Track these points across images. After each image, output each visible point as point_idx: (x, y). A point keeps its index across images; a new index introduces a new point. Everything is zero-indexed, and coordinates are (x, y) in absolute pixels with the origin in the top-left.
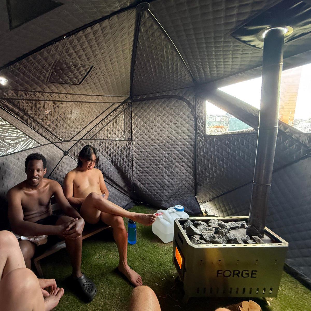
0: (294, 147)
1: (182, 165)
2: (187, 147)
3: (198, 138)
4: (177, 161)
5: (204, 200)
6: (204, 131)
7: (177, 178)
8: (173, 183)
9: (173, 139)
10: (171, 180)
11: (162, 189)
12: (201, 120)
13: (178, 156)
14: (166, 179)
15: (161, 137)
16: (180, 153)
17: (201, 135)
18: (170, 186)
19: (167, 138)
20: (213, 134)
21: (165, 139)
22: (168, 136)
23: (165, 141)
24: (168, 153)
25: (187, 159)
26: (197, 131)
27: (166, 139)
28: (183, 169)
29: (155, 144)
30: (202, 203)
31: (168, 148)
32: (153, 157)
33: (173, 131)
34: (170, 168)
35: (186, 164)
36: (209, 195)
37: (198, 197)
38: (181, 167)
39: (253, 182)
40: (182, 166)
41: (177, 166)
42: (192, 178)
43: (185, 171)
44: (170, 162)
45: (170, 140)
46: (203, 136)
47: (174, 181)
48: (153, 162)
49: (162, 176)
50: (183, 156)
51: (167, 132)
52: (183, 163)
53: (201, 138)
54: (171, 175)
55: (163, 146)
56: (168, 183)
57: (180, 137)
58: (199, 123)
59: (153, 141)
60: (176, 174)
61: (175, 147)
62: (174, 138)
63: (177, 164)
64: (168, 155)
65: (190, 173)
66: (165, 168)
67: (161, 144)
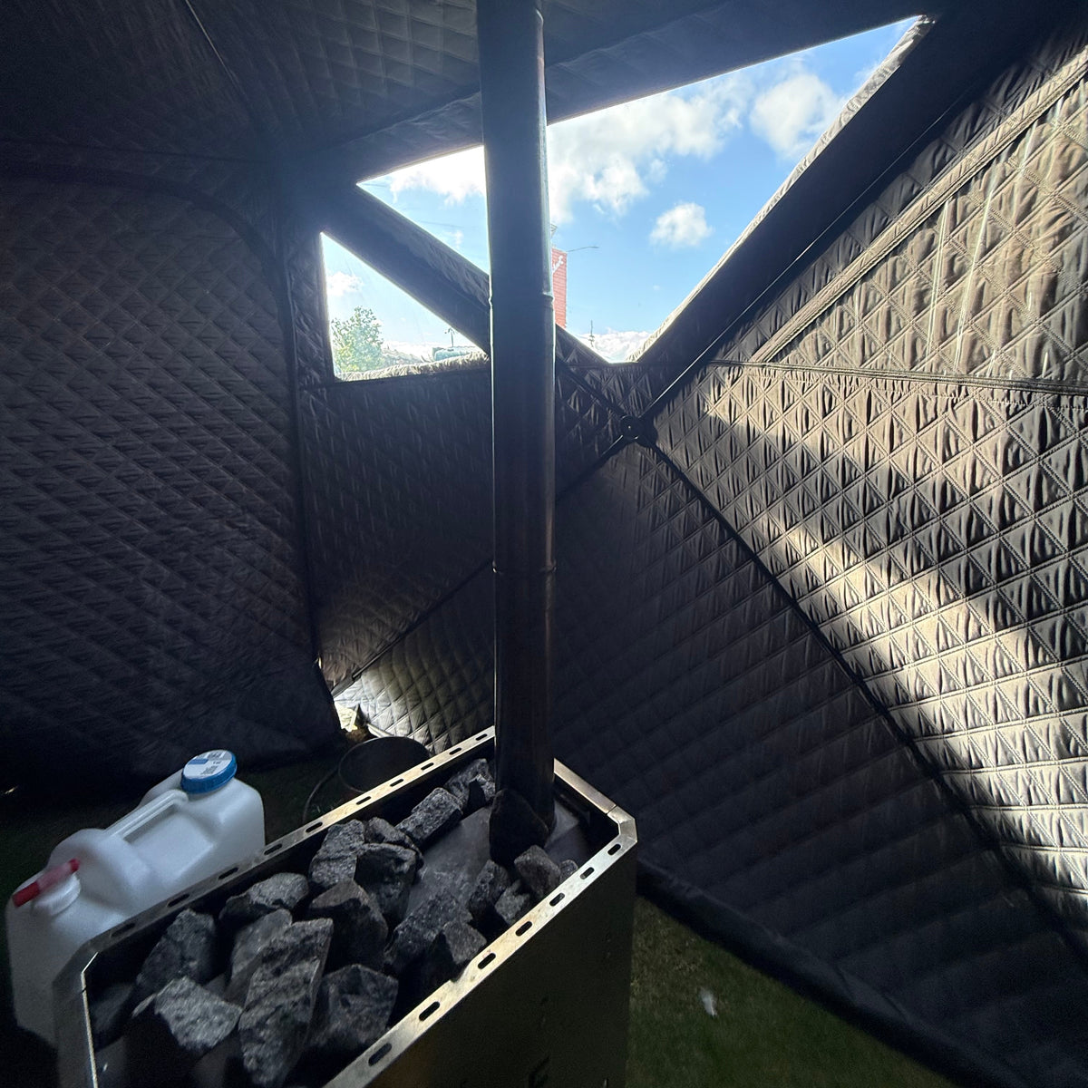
0: (592, 415)
1: (241, 525)
2: (259, 439)
3: (301, 396)
4: (213, 511)
5: (354, 664)
6: (323, 365)
7: (218, 596)
8: (200, 625)
9: (187, 399)
10: (185, 613)
11: (133, 672)
12: (307, 315)
13: (217, 486)
14: (156, 615)
15: (116, 388)
16: (225, 468)
17: (315, 379)
18: (185, 643)
19: (148, 392)
20: (358, 376)
21: (138, 401)
22: (153, 386)
23: (137, 413)
24: (161, 476)
25: (261, 494)
26: (297, 363)
27: (144, 401)
28: (249, 544)
29: (78, 430)
30: (346, 681)
31: (162, 448)
32: (64, 501)
33: (181, 358)
34: (180, 550)
35: (260, 521)
36: (371, 640)
37: (325, 660)
38: (235, 536)
39: (494, 563)
40: (243, 531)
41: (214, 536)
42: (294, 577)
43: (259, 553)
44: (177, 516)
45: (166, 404)
46: (321, 386)
47: (204, 615)
48: (68, 532)
49: (130, 599)
50: (244, 481)
51: (151, 364)
52: (248, 517)
53: (316, 394)
54: (184, 584)
55: (131, 436)
56: (167, 631)
57: (219, 389)
58: (303, 329)
59: (59, 409)
60: (214, 574)
61: (199, 438)
62: (191, 395)
63: (215, 525)
64: (160, 485)
65: (280, 557)
66: (149, 551)
67: (117, 427)
